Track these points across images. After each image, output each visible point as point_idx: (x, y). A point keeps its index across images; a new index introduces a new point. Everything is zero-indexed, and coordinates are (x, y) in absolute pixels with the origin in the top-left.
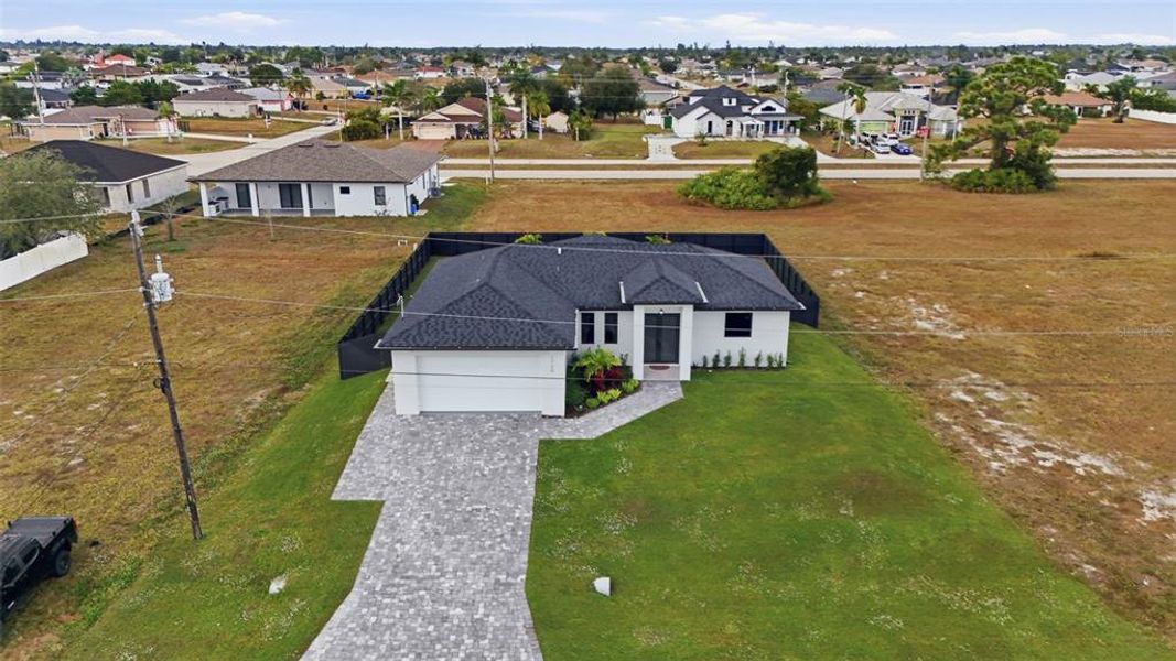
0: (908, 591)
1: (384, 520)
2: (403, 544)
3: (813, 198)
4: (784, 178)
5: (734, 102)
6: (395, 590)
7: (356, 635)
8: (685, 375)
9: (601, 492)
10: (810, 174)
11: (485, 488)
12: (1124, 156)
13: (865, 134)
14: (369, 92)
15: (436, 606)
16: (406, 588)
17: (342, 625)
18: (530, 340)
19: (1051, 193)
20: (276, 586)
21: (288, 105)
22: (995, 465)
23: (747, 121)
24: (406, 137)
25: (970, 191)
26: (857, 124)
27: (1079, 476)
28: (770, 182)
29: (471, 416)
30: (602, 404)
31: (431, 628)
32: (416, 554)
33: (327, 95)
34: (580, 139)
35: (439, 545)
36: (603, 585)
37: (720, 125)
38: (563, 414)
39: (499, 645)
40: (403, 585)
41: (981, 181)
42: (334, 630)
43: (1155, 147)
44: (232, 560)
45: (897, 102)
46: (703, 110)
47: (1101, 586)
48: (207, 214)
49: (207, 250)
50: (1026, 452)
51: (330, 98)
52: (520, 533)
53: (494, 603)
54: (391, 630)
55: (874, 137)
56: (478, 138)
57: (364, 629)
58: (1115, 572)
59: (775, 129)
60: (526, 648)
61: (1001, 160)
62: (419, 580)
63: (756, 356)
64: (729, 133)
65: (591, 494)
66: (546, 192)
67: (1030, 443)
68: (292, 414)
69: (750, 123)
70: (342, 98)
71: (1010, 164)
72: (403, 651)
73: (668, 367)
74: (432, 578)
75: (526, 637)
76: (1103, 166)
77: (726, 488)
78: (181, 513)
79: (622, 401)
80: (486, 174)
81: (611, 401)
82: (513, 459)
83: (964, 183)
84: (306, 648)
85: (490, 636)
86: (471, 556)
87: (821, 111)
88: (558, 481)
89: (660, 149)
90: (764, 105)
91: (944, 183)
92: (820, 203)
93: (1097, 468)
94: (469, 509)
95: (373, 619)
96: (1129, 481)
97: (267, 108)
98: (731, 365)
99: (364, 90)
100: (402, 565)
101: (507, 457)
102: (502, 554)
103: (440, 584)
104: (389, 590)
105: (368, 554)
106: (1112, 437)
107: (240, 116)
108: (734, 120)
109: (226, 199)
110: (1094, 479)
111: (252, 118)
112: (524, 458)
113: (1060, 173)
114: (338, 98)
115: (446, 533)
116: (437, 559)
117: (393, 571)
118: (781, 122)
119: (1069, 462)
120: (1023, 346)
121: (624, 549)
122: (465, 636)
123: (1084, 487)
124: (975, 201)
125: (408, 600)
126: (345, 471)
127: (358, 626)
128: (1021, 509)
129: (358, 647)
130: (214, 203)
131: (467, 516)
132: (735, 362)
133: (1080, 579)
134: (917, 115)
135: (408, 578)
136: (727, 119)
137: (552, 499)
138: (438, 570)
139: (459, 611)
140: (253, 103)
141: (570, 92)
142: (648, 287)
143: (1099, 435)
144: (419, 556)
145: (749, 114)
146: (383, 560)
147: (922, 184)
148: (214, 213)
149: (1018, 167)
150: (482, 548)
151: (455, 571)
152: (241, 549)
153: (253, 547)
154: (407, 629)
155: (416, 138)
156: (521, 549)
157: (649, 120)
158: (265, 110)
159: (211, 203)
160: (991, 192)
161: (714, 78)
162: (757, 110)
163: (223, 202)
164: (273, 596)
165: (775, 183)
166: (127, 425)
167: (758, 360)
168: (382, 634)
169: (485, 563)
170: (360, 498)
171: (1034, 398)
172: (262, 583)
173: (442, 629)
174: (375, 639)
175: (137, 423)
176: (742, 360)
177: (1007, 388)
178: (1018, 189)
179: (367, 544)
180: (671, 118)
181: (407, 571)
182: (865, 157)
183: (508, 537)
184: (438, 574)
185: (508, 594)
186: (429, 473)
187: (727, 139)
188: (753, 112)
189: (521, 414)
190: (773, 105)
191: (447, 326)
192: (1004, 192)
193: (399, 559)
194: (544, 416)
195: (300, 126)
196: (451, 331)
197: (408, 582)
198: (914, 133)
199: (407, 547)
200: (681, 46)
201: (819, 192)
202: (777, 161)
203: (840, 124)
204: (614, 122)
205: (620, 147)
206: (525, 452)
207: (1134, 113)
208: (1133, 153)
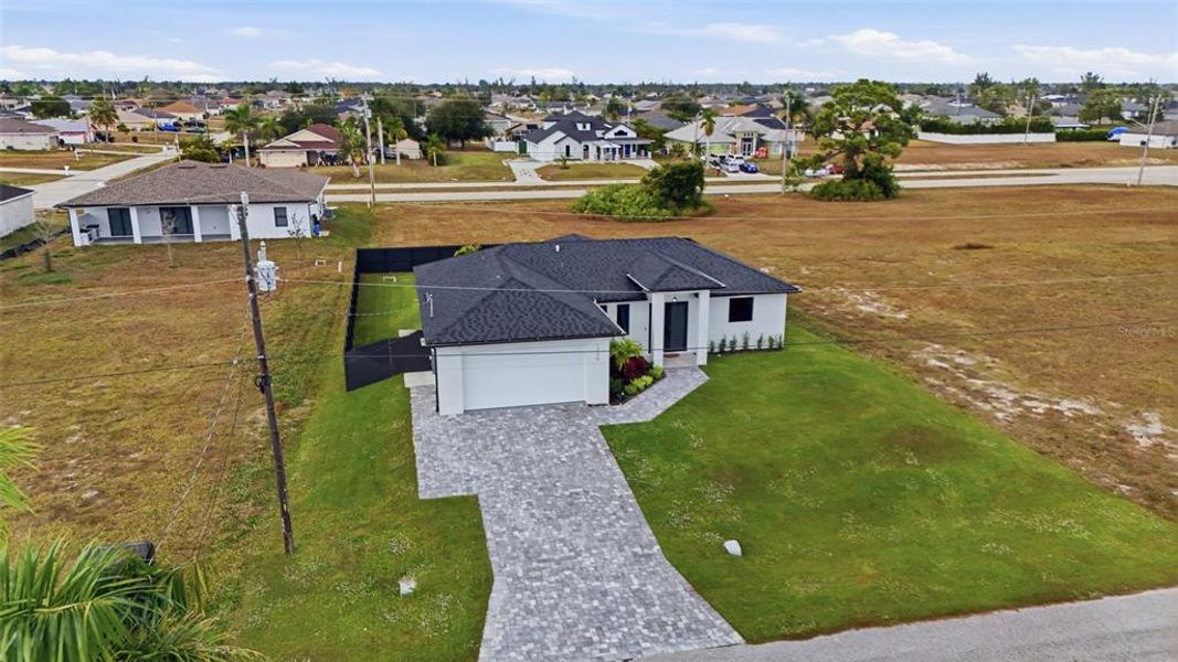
0: (995, 522)
1: (487, 512)
2: (521, 531)
3: (702, 209)
4: (676, 191)
5: (588, 127)
6: (538, 573)
7: (524, 619)
8: (702, 359)
9: (686, 466)
10: (698, 188)
11: (571, 474)
12: (932, 171)
13: (713, 156)
14: (176, 124)
15: (588, 583)
16: (548, 570)
17: (504, 612)
18: (577, 328)
19: (897, 200)
20: (407, 587)
21: (91, 137)
22: (1000, 415)
23: (604, 145)
24: (252, 165)
25: (830, 200)
26: (708, 146)
27: (1070, 418)
28: (662, 195)
29: (517, 411)
30: (639, 391)
31: (596, 603)
32: (540, 539)
33: (129, 127)
34: (438, 164)
35: (559, 528)
36: (733, 547)
37: (577, 149)
38: (607, 401)
39: (671, 609)
40: (544, 568)
41: (839, 191)
42: (498, 617)
43: (956, 162)
44: (341, 567)
45: (736, 126)
46: (559, 135)
47: (1141, 500)
48: (78, 243)
49: (98, 280)
50: (1016, 403)
51: (133, 130)
52: (631, 509)
53: (644, 573)
54: (556, 609)
55: (722, 158)
56: (332, 164)
57: (529, 612)
58: (1148, 488)
59: (628, 153)
60: (699, 609)
61: (852, 174)
62: (558, 562)
63: (758, 338)
64: (586, 157)
65: (679, 468)
66: (437, 212)
67: (1017, 396)
68: (309, 429)
69: (608, 146)
70: (148, 130)
71: (860, 175)
72: (581, 627)
73: (677, 355)
74: (569, 558)
75: (693, 599)
76: (924, 178)
77: (799, 451)
78: (249, 531)
79: (655, 386)
80: (367, 198)
81: (646, 387)
82: (583, 446)
83: (824, 193)
84: (481, 637)
85: (657, 602)
86: (596, 535)
87: (667, 135)
88: (640, 460)
89: (524, 172)
90: (617, 130)
91: (803, 194)
92: (708, 214)
93: (1080, 411)
94: (567, 493)
95: (533, 602)
96: (1110, 418)
97: (68, 140)
98: (738, 349)
99: (171, 122)
100: (531, 550)
101: (576, 444)
102: (625, 530)
103: (581, 563)
104: (532, 574)
105: (491, 545)
106: (1078, 385)
107: (40, 148)
108: (590, 144)
109: (97, 226)
110: (1081, 418)
111: (54, 150)
112: (594, 444)
113: (902, 184)
114: (142, 130)
115: (559, 517)
116: (562, 540)
117: (526, 557)
118: (634, 146)
119: (1055, 407)
120: (961, 321)
121: (733, 514)
122: (634, 606)
123: (1080, 425)
124: (837, 208)
125: (557, 581)
126: (419, 472)
127: (521, 609)
128: (1046, 449)
129: (533, 630)
130: (86, 231)
131: (569, 500)
132: (739, 346)
133: (1122, 496)
134: (755, 135)
135: (544, 561)
136: (584, 143)
137: (642, 477)
138: (570, 551)
139: (613, 584)
140: (52, 135)
141: (416, 120)
142: (665, 275)
143: (1065, 384)
144: (544, 541)
145: (603, 138)
146: (510, 548)
147: (785, 196)
148: (87, 242)
149: (868, 178)
150: (603, 527)
151: (588, 550)
152: (346, 556)
153: (359, 552)
154: (574, 608)
155: (263, 166)
156: (641, 523)
157: (499, 147)
158: (66, 142)
159: (82, 231)
160: (849, 200)
161: (533, 111)
162: (611, 135)
163: (94, 230)
164: (407, 596)
165: (668, 196)
166: (126, 454)
167: (760, 341)
168: (551, 615)
169: (613, 540)
170: (449, 495)
171: (997, 360)
172: (387, 585)
173: (607, 602)
174: (546, 620)
175: (139, 450)
176: (746, 343)
177: (970, 354)
178: (870, 197)
179: (484, 536)
180: (525, 143)
181: (540, 555)
182: (718, 176)
183: (621, 514)
184: (572, 554)
185: (652, 564)
186: (507, 466)
187: (585, 161)
188: (607, 136)
189: (567, 405)
190: (625, 130)
191: (489, 320)
192: (859, 200)
193: (526, 545)
194: (590, 405)
195: (115, 158)
196: (495, 325)
197: (547, 564)
198: (753, 153)
199: (527, 534)
200: (482, 82)
201: (705, 205)
202: (668, 175)
203: (687, 148)
204: (463, 149)
205: (485, 170)
206: (591, 438)
207: (923, 136)
208: (940, 167)
